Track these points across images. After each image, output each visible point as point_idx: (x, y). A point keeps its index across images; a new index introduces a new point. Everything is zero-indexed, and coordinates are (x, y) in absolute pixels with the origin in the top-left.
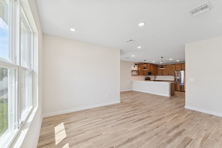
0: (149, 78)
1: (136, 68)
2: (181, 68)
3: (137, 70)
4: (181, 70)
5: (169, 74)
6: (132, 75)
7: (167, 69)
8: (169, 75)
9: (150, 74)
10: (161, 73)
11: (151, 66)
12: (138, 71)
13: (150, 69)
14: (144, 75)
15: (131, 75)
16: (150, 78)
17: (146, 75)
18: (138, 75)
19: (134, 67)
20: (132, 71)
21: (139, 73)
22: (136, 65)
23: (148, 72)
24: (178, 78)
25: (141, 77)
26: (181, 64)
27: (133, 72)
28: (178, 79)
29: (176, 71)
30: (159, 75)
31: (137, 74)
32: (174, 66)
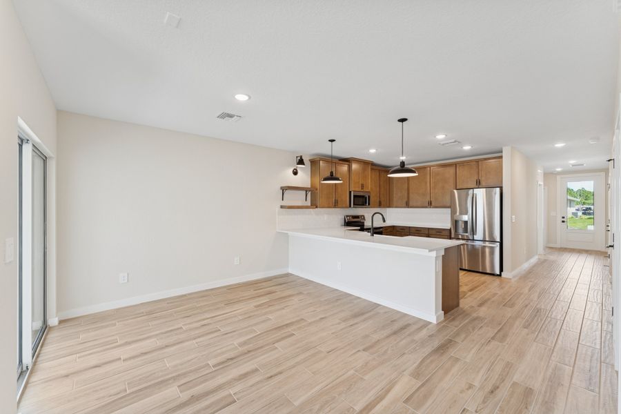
0: (357, 217)
1: (304, 178)
2: (476, 178)
3: (309, 186)
4: (474, 186)
5: (433, 204)
6: (282, 207)
7: (426, 183)
8: (430, 205)
9: (361, 200)
10: (405, 201)
11: (364, 170)
12: (311, 191)
13: (360, 183)
14: (336, 205)
15: (278, 208)
16: (364, 219)
17: (346, 207)
18: (314, 205)
19: (295, 173)
20: (284, 189)
21: (316, 198)
22: (301, 162)
23: (355, 196)
24: (465, 218)
25: (326, 217)
26: (477, 161)
27: (287, 193)
28: (466, 223)
29: (455, 191)
30: (396, 207)
31: (308, 203)
32: (451, 171)
